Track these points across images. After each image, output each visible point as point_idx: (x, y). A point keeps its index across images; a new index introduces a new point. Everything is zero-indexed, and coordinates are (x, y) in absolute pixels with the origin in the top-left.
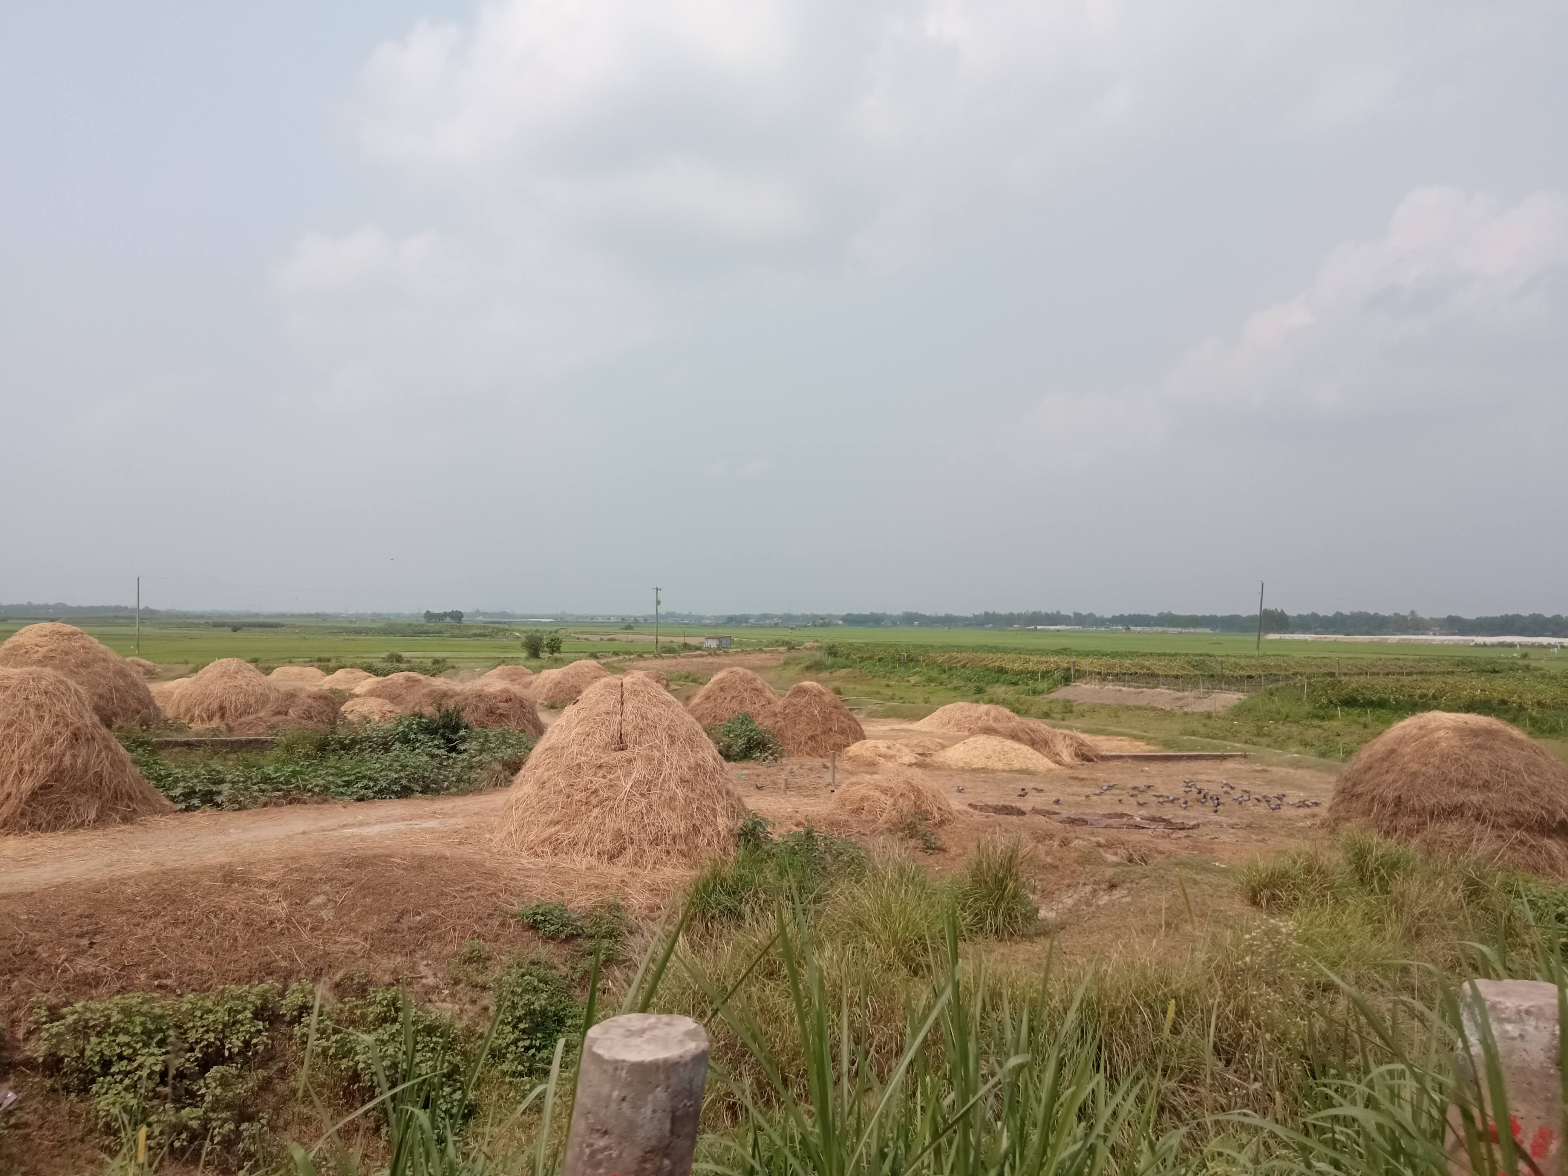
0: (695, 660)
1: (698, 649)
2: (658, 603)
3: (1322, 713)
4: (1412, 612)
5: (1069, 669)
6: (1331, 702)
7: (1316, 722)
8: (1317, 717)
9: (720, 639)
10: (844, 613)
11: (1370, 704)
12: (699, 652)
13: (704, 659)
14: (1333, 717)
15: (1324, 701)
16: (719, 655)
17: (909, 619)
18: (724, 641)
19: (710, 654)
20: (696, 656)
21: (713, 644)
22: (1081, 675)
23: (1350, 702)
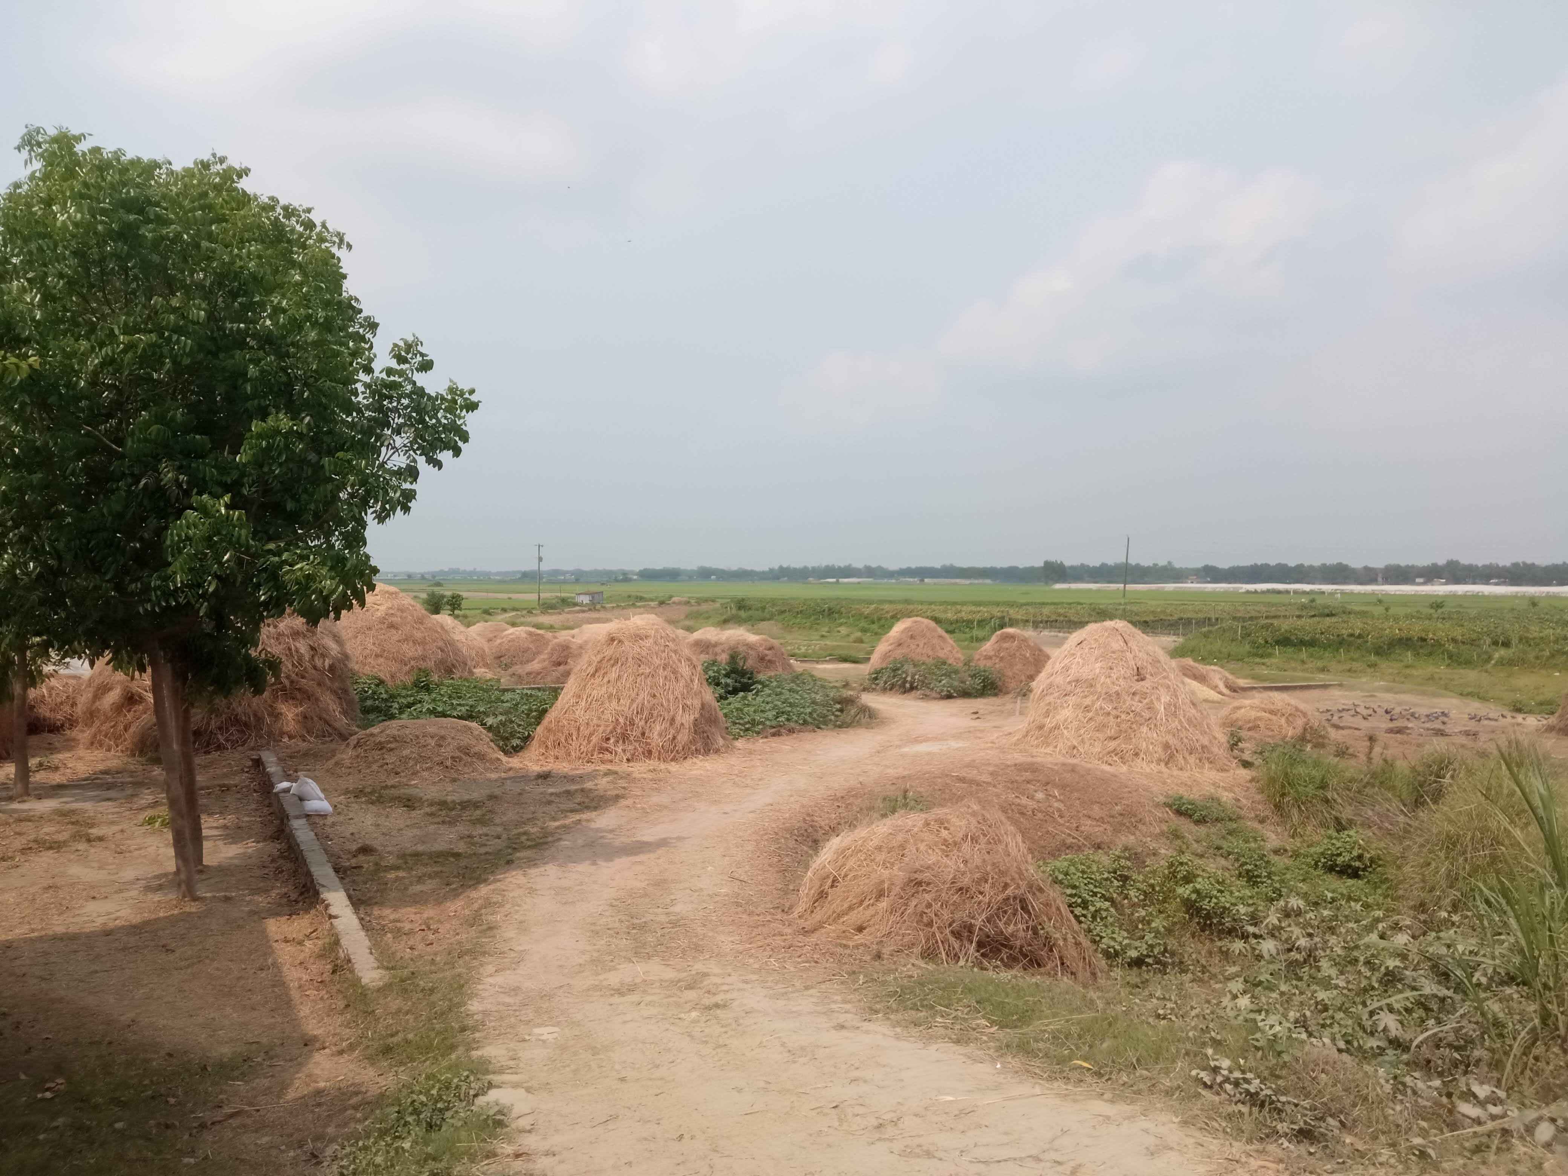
2: (540, 559)
3: (1260, 652)
4: (1169, 563)
5: (1003, 618)
6: (1266, 642)
7: (1258, 660)
8: (1256, 655)
9: (592, 594)
11: (1302, 643)
12: (577, 608)
14: (1269, 655)
15: (1262, 641)
18: (596, 596)
21: (586, 600)
23: (1284, 641)
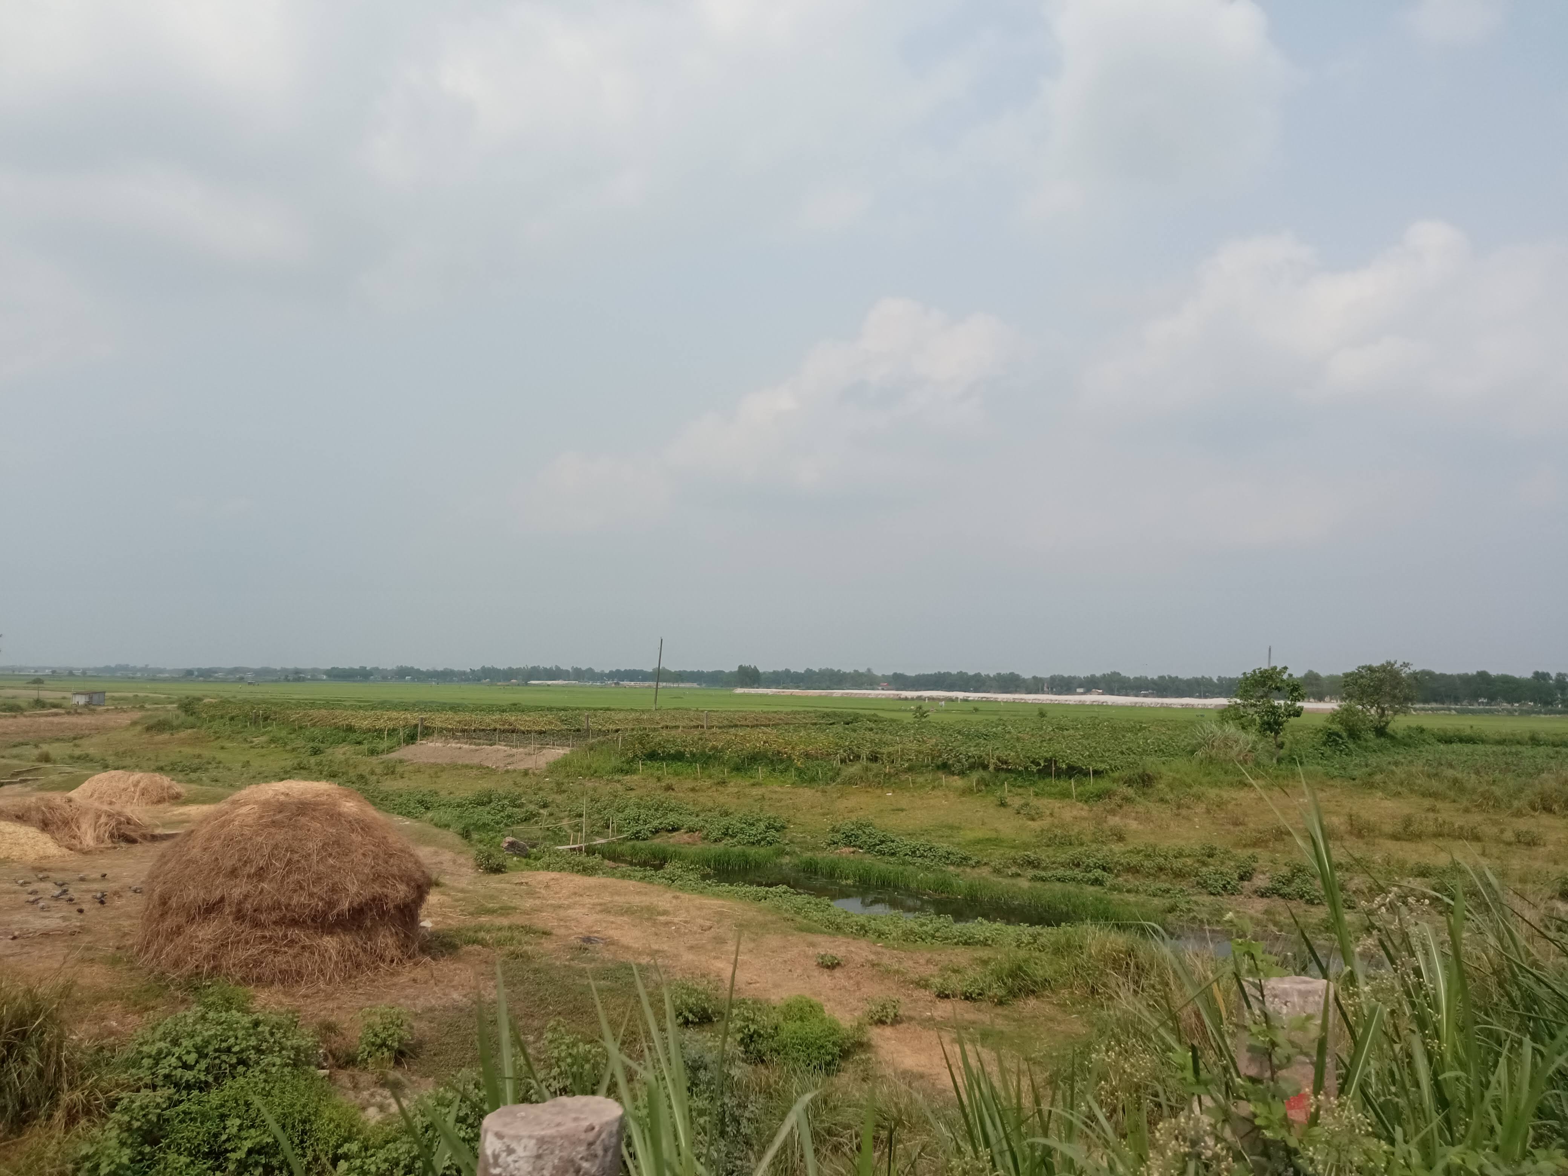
0: (42, 719)
1: (55, 706)
5: (416, 726)
7: (618, 777)
8: (621, 771)
9: (90, 694)
10: (329, 667)
12: (53, 710)
13: (56, 720)
14: (634, 772)
16: (80, 714)
17: (402, 673)
18: (96, 697)
19: (69, 713)
20: (47, 715)
21: (81, 700)
22: (428, 732)
23: (652, 756)
